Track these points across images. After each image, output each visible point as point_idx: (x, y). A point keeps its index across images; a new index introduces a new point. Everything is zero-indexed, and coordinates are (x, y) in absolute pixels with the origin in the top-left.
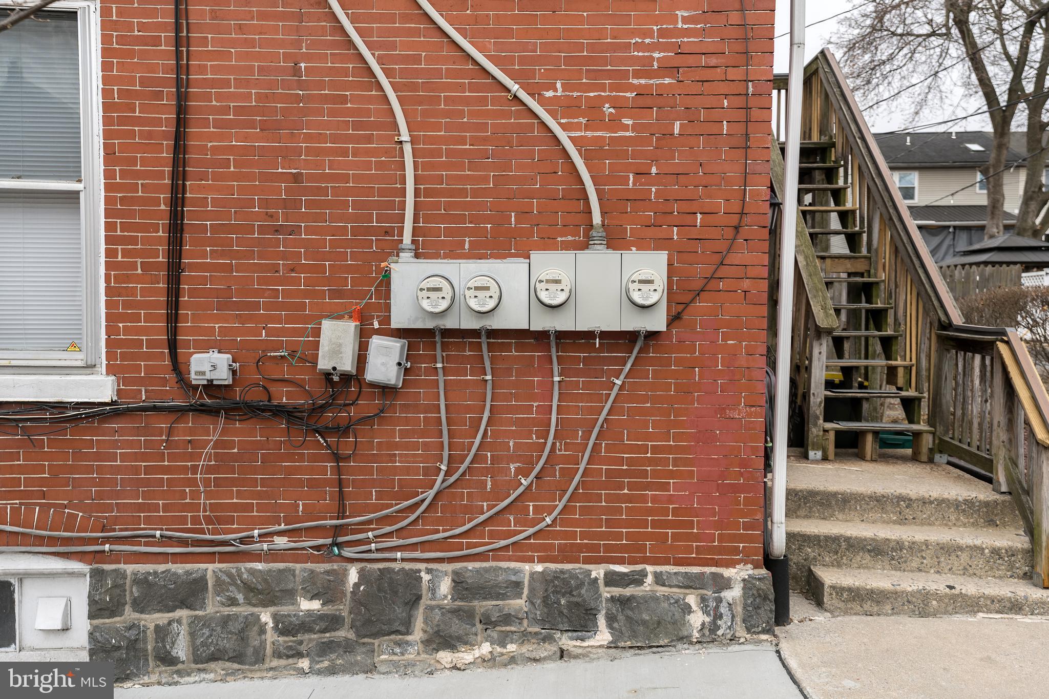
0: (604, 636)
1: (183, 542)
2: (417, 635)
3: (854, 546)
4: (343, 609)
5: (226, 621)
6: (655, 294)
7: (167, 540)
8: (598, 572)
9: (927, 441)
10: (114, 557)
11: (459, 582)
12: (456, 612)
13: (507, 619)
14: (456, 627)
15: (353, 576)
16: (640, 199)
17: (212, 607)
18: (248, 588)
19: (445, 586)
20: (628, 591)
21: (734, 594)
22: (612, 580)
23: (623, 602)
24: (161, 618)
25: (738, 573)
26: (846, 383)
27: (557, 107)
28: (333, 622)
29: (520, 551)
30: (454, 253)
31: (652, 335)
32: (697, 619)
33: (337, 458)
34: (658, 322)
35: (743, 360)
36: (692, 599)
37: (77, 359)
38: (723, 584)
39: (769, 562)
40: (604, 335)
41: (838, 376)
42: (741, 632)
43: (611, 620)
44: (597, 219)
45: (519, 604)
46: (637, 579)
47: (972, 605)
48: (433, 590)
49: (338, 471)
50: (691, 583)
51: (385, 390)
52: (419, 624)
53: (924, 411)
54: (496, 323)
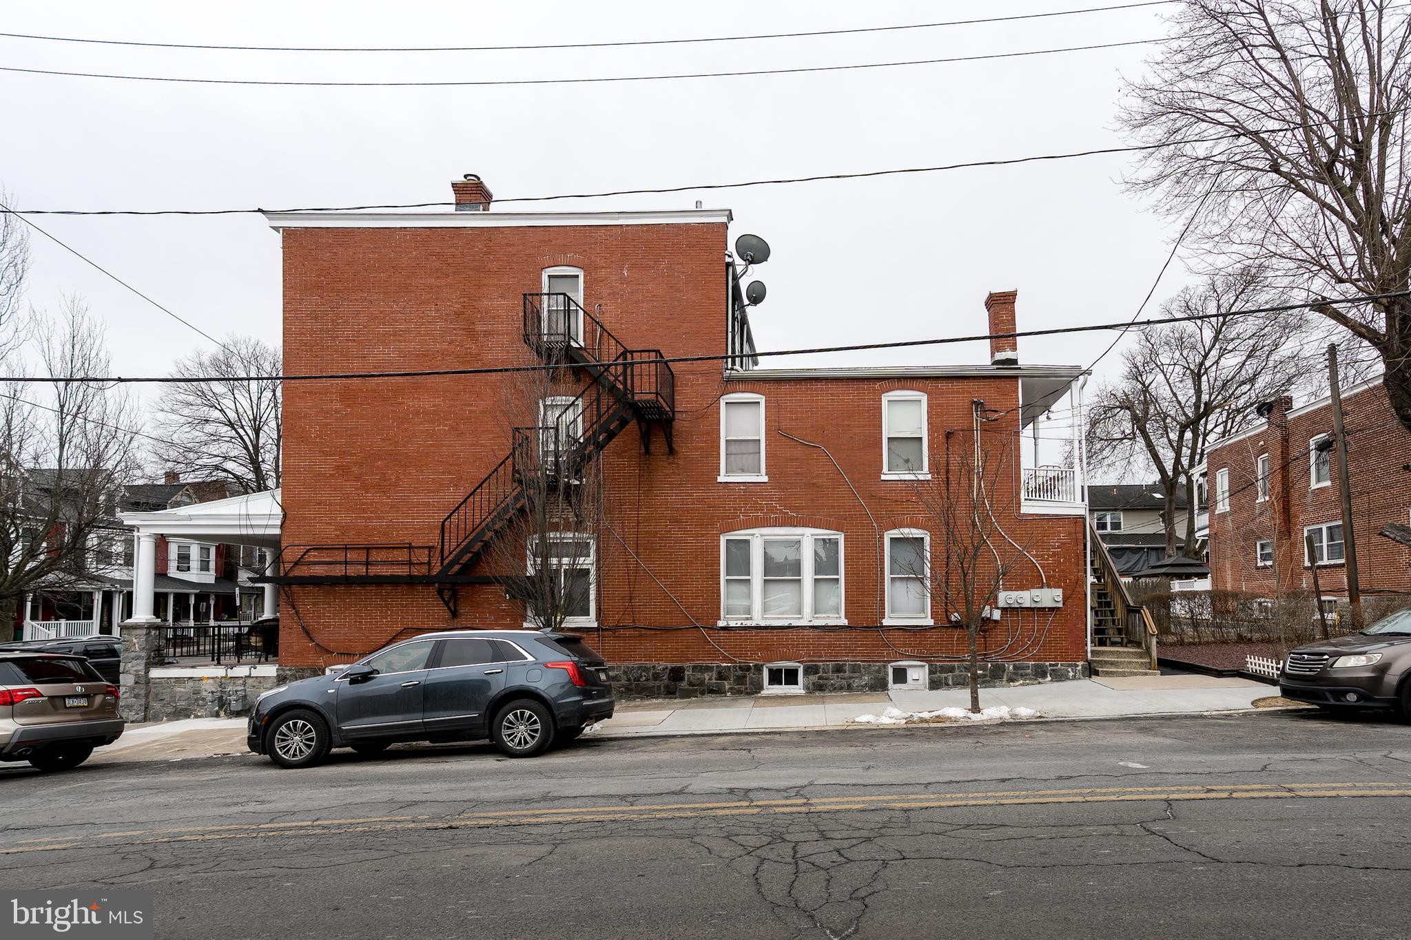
0: (1049, 678)
1: (949, 657)
2: (1005, 679)
3: (1106, 662)
4: (988, 673)
5: (960, 675)
6: (1060, 599)
7: (946, 657)
8: (1047, 663)
9: (1125, 640)
10: (934, 661)
11: (1015, 667)
12: (1014, 673)
13: (1026, 675)
14: (1014, 677)
15: (990, 665)
16: (1054, 576)
17: (957, 672)
18: (965, 668)
19: (1011, 667)
20: (1055, 668)
21: (1080, 668)
22: (1051, 665)
23: (1053, 670)
24: (946, 675)
25: (1080, 663)
26: (1100, 625)
27: (1036, 556)
28: (985, 676)
29: (1029, 659)
30: (1011, 590)
31: (1058, 608)
32: (1071, 674)
33: (984, 637)
34: (1060, 605)
35: (1079, 613)
36: (1070, 670)
37: (923, 615)
38: (1078, 666)
39: (1087, 661)
40: (1049, 608)
41: (1097, 623)
42: (1081, 677)
43: (1051, 675)
44: (1045, 581)
45: (1029, 671)
46: (1057, 665)
47: (1136, 674)
48: (1008, 668)
49: (985, 641)
50: (1069, 666)
51: (996, 621)
52: (1005, 676)
53: (1124, 632)
54: (1023, 606)
